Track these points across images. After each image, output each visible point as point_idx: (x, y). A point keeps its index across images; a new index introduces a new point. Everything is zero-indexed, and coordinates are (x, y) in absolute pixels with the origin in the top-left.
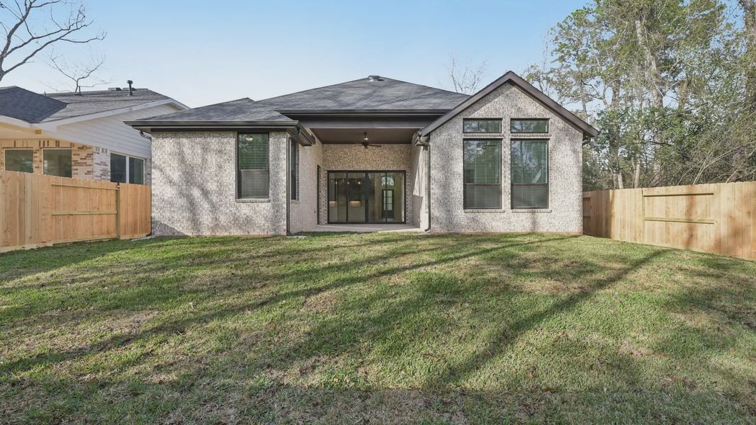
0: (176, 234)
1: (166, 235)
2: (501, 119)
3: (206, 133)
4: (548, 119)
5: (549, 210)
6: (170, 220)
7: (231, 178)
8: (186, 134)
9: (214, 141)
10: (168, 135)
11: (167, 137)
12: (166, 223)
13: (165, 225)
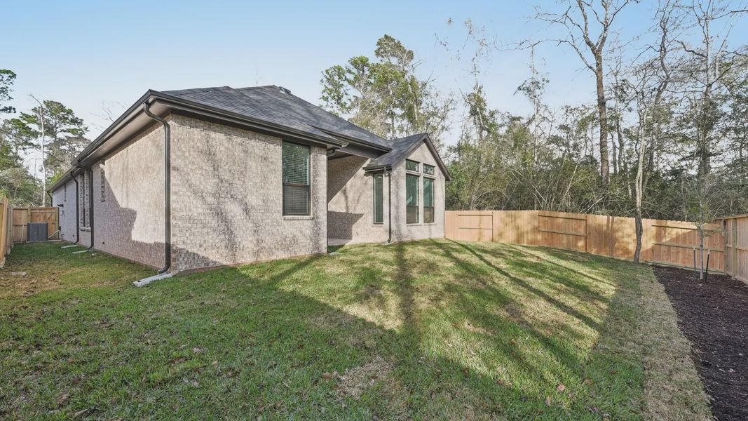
0: (211, 264)
1: (195, 267)
2: (419, 163)
3: (250, 133)
4: (434, 167)
5: (435, 223)
6: (201, 246)
7: (278, 192)
8: (225, 129)
9: (258, 146)
10: (198, 124)
11: (197, 127)
12: (195, 251)
13: (194, 254)
